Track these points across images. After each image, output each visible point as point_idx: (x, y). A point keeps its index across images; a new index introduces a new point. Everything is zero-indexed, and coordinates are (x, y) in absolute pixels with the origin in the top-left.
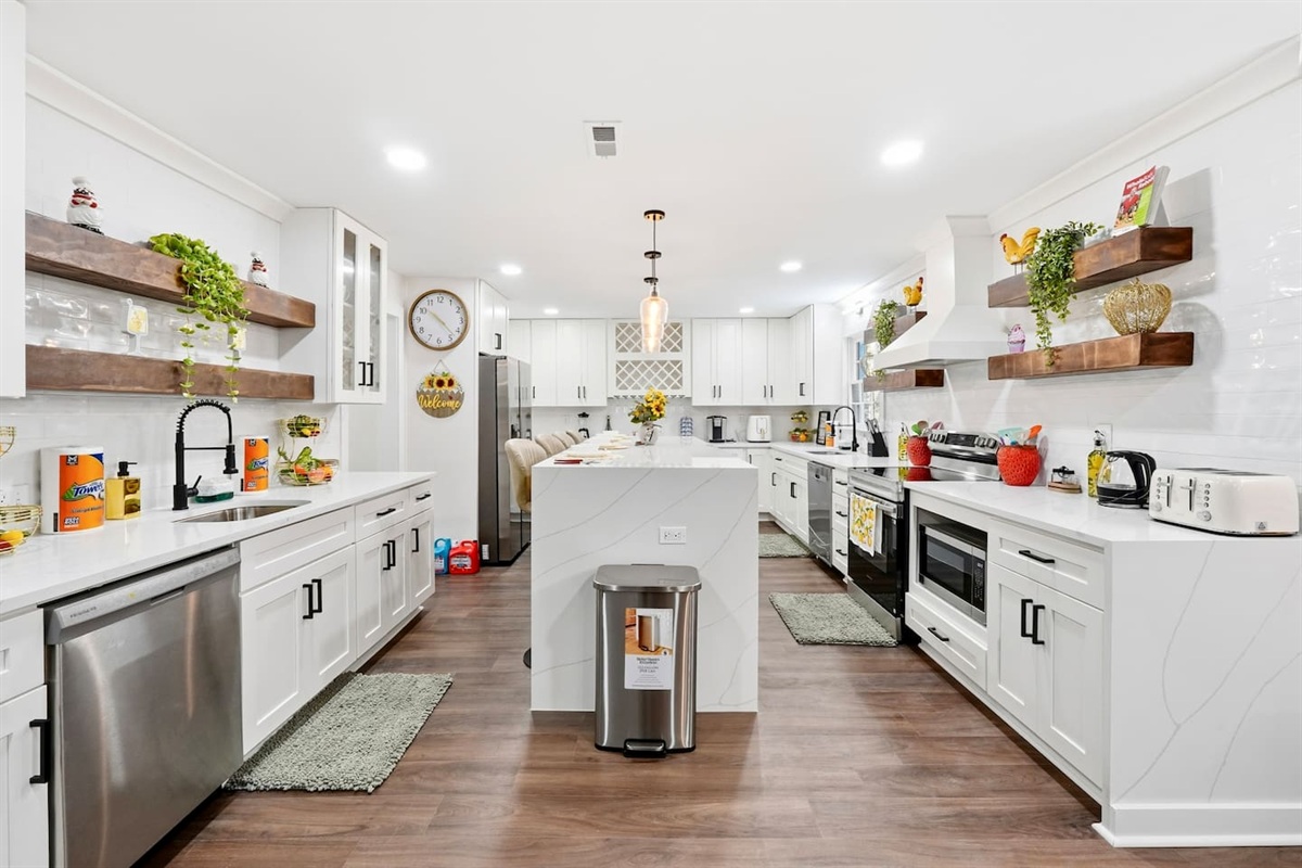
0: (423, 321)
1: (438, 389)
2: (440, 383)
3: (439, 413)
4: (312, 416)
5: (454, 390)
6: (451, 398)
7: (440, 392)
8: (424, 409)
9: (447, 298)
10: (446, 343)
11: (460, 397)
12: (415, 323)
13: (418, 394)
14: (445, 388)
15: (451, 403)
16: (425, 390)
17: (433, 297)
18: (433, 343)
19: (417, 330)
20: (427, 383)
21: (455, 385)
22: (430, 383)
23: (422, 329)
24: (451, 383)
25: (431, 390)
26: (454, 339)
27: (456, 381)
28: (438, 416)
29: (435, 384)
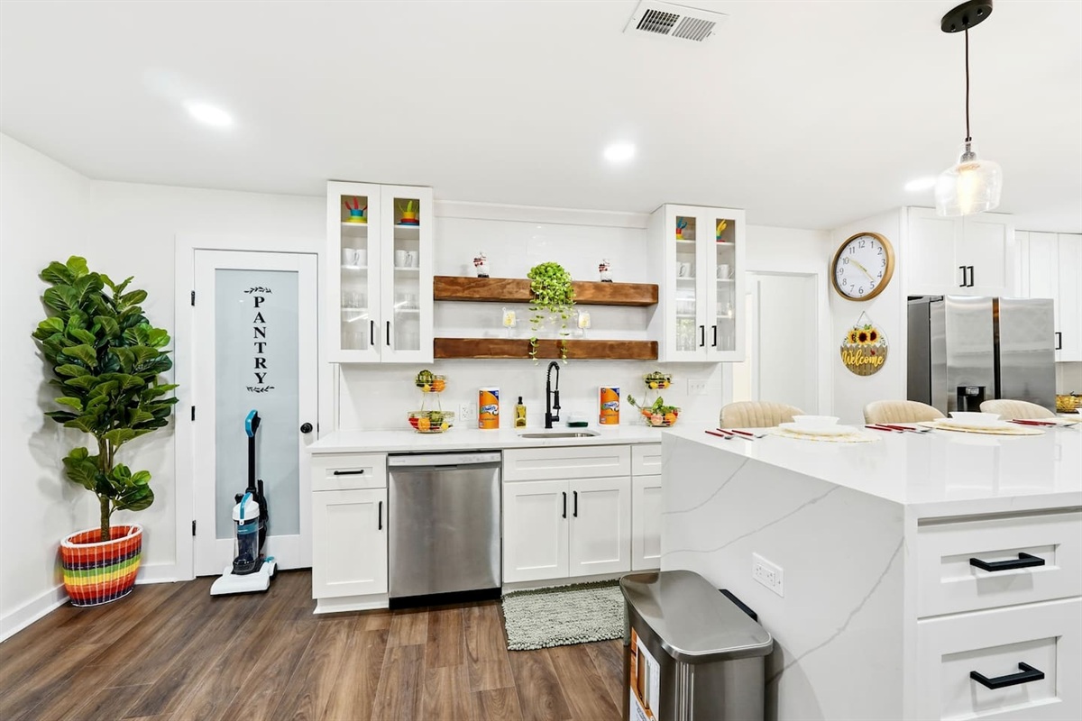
0: (847, 273)
1: (861, 344)
2: (863, 337)
3: (863, 370)
4: (665, 373)
5: (877, 343)
6: (873, 353)
7: (863, 346)
8: (848, 365)
9: (868, 240)
10: (867, 291)
11: (882, 352)
12: (838, 274)
13: (842, 350)
14: (868, 342)
15: (873, 360)
16: (848, 345)
17: (855, 244)
18: (856, 294)
19: (840, 281)
20: (850, 338)
21: (878, 338)
22: (853, 337)
23: (845, 280)
24: (873, 336)
25: (854, 345)
26: (876, 284)
27: (879, 333)
28: (860, 374)
29: (857, 339)
